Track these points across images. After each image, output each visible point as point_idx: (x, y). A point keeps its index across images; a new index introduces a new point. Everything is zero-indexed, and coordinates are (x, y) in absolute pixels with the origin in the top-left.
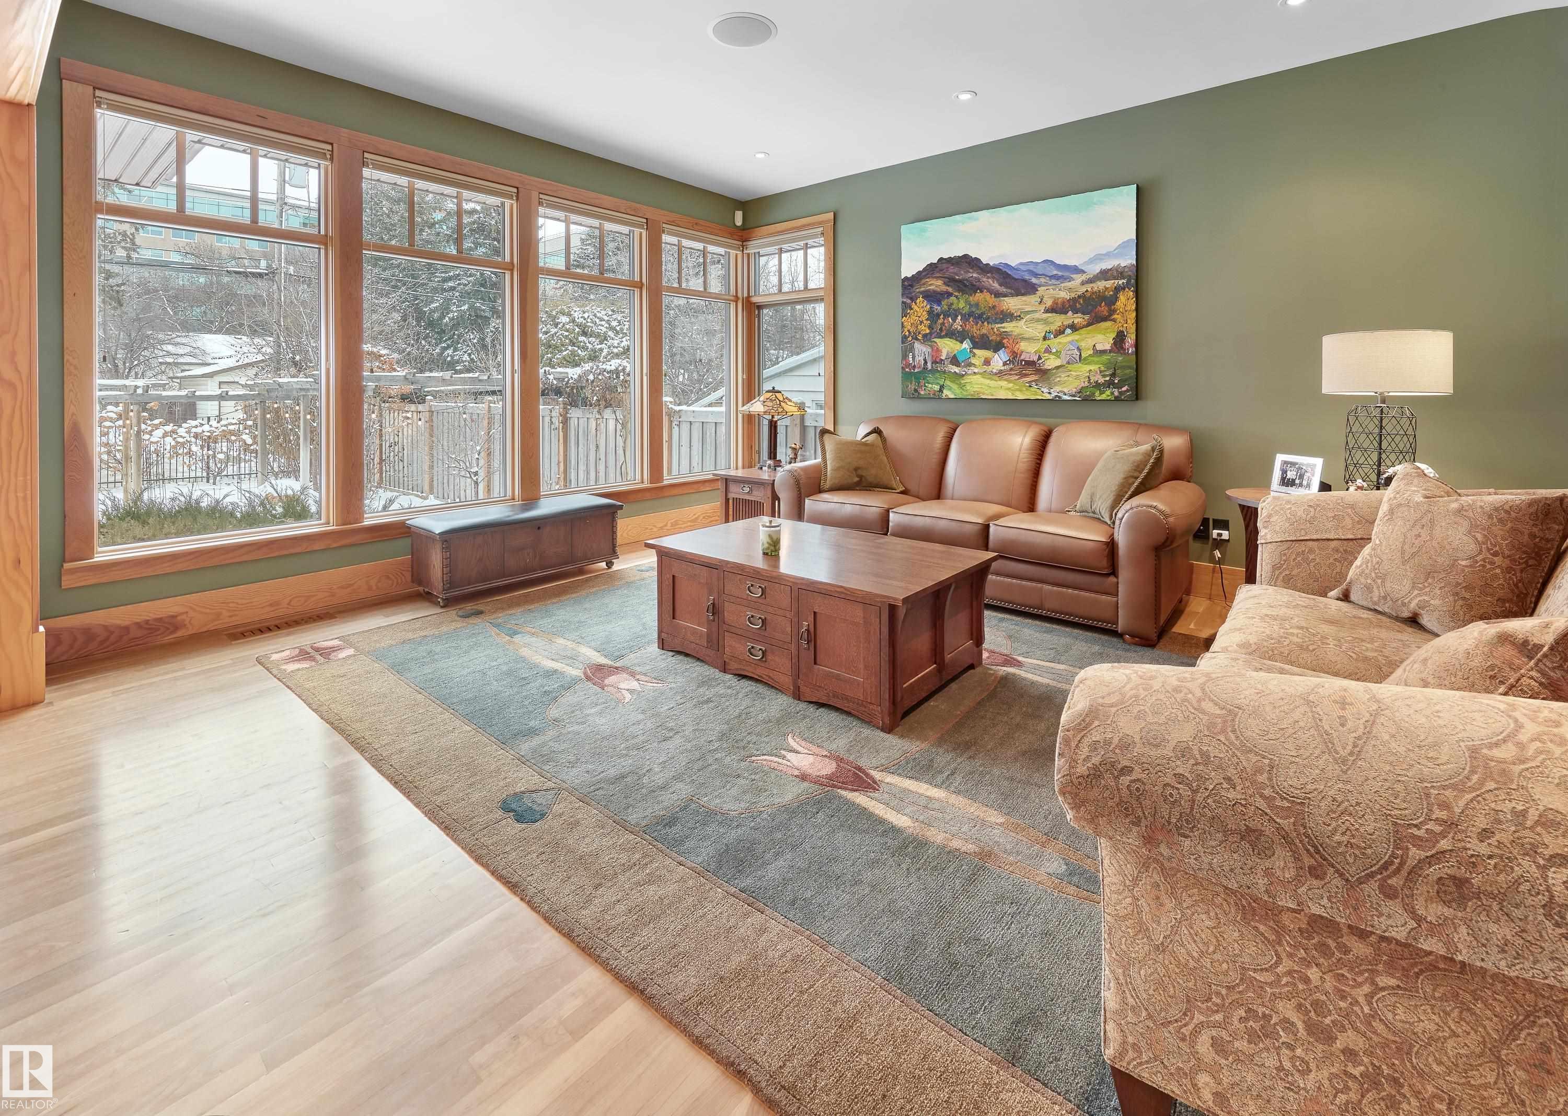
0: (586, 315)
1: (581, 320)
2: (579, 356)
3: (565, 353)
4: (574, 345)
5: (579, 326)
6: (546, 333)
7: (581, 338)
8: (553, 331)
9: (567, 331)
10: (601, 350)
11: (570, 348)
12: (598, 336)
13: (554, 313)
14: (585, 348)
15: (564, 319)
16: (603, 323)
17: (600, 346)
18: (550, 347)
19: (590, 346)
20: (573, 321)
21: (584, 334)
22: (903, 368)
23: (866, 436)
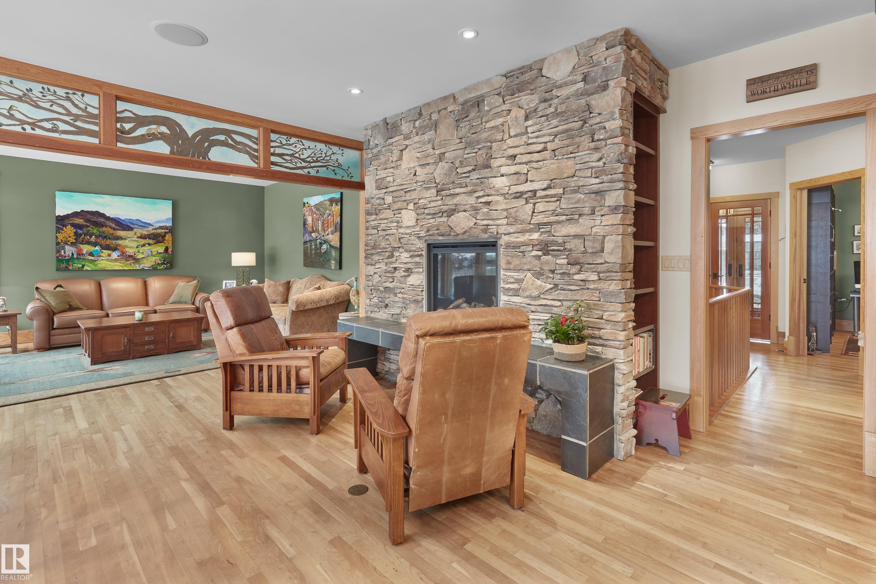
22: (57, 257)
23: (55, 289)
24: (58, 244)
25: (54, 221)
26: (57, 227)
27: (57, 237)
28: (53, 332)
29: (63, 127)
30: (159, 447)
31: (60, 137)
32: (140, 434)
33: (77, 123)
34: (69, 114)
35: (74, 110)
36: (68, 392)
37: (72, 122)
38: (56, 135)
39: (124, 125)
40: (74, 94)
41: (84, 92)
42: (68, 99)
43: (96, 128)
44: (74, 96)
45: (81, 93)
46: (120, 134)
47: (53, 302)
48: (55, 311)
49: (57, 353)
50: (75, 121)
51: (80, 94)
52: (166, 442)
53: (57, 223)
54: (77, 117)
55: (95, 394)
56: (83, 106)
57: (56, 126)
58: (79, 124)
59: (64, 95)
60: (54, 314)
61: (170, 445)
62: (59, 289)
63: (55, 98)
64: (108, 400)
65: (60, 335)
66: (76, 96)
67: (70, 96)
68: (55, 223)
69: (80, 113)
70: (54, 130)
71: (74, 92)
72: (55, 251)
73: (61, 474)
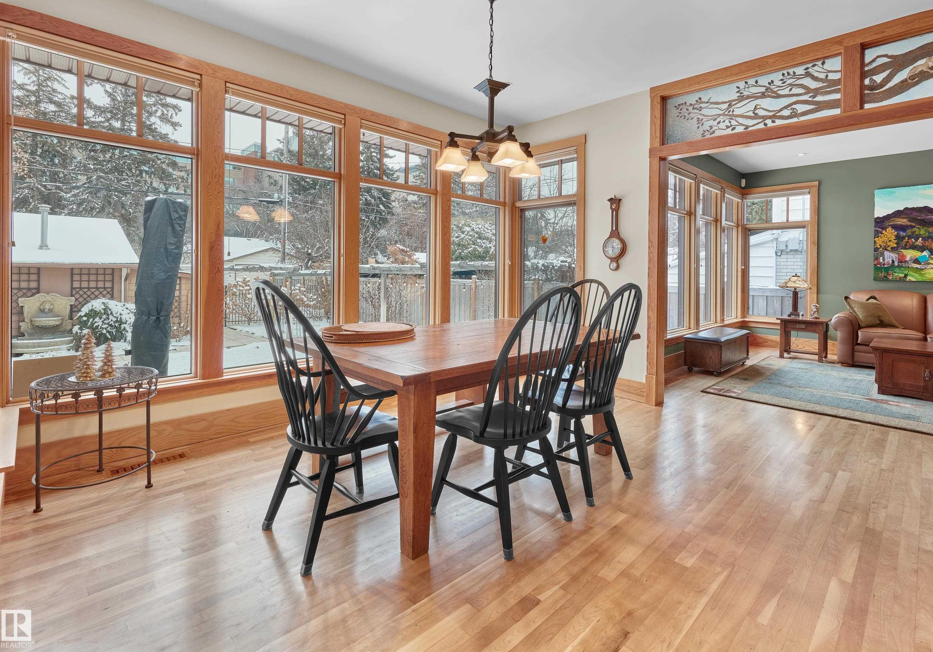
0: (480, 226)
1: (478, 230)
2: (478, 251)
3: (470, 249)
4: (474, 244)
5: (477, 233)
6: (457, 237)
7: (479, 241)
8: (463, 236)
9: (470, 236)
10: (490, 247)
11: (473, 246)
12: (487, 239)
13: (460, 225)
14: (481, 246)
15: (468, 229)
16: (489, 231)
17: (490, 245)
18: (459, 245)
19: (484, 245)
20: (473, 230)
21: (480, 238)
22: (875, 265)
23: (868, 300)
24: (876, 250)
25: (873, 224)
26: (875, 230)
27: (875, 242)
28: (857, 347)
29: (801, 108)
30: (856, 519)
31: (798, 120)
32: (850, 491)
33: (817, 99)
34: (808, 90)
35: (813, 85)
36: (825, 412)
37: (811, 99)
38: (795, 120)
39: (874, 78)
40: (814, 66)
41: (823, 59)
42: (808, 74)
43: (838, 96)
44: (813, 68)
45: (821, 62)
46: (869, 92)
47: (861, 315)
48: (862, 325)
49: (857, 372)
50: (814, 97)
51: (819, 63)
52: (871, 519)
53: (875, 226)
54: (817, 92)
55: (850, 425)
56: (822, 76)
57: (795, 110)
58: (819, 98)
59: (803, 72)
60: (860, 328)
61: (871, 526)
62: (872, 301)
63: (794, 80)
64: (857, 437)
65: (865, 352)
66: (816, 68)
67: (810, 70)
68: (873, 226)
69: (821, 85)
70: (794, 114)
71: (813, 63)
72: (873, 259)
73: (738, 484)
